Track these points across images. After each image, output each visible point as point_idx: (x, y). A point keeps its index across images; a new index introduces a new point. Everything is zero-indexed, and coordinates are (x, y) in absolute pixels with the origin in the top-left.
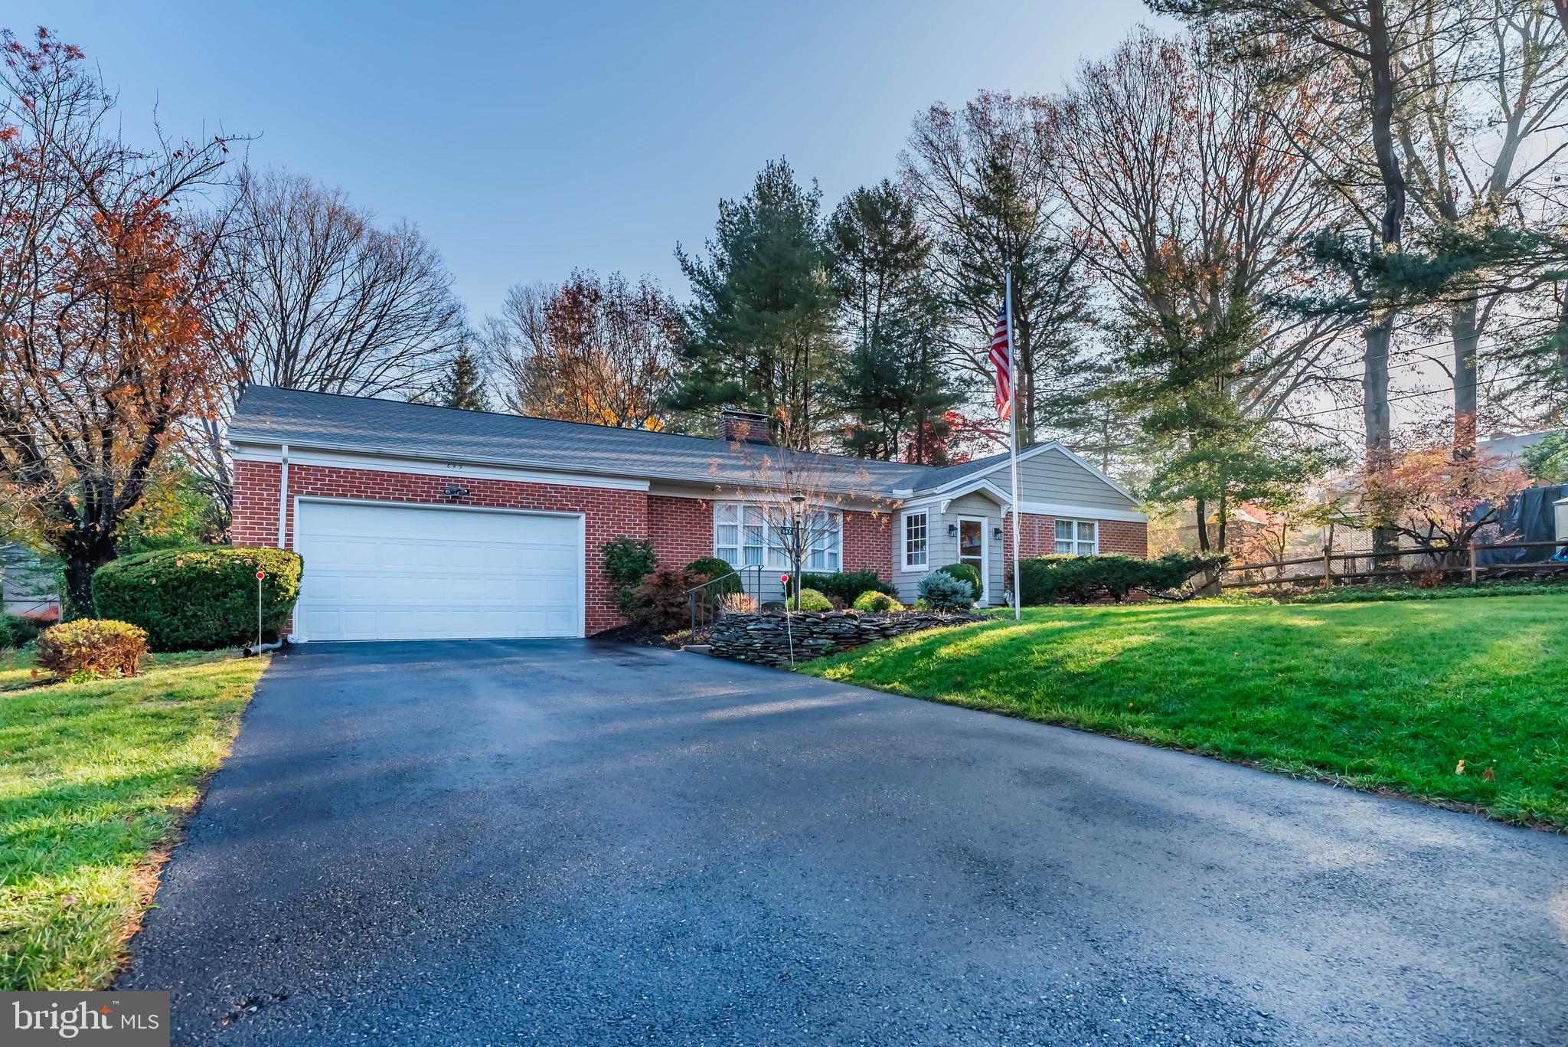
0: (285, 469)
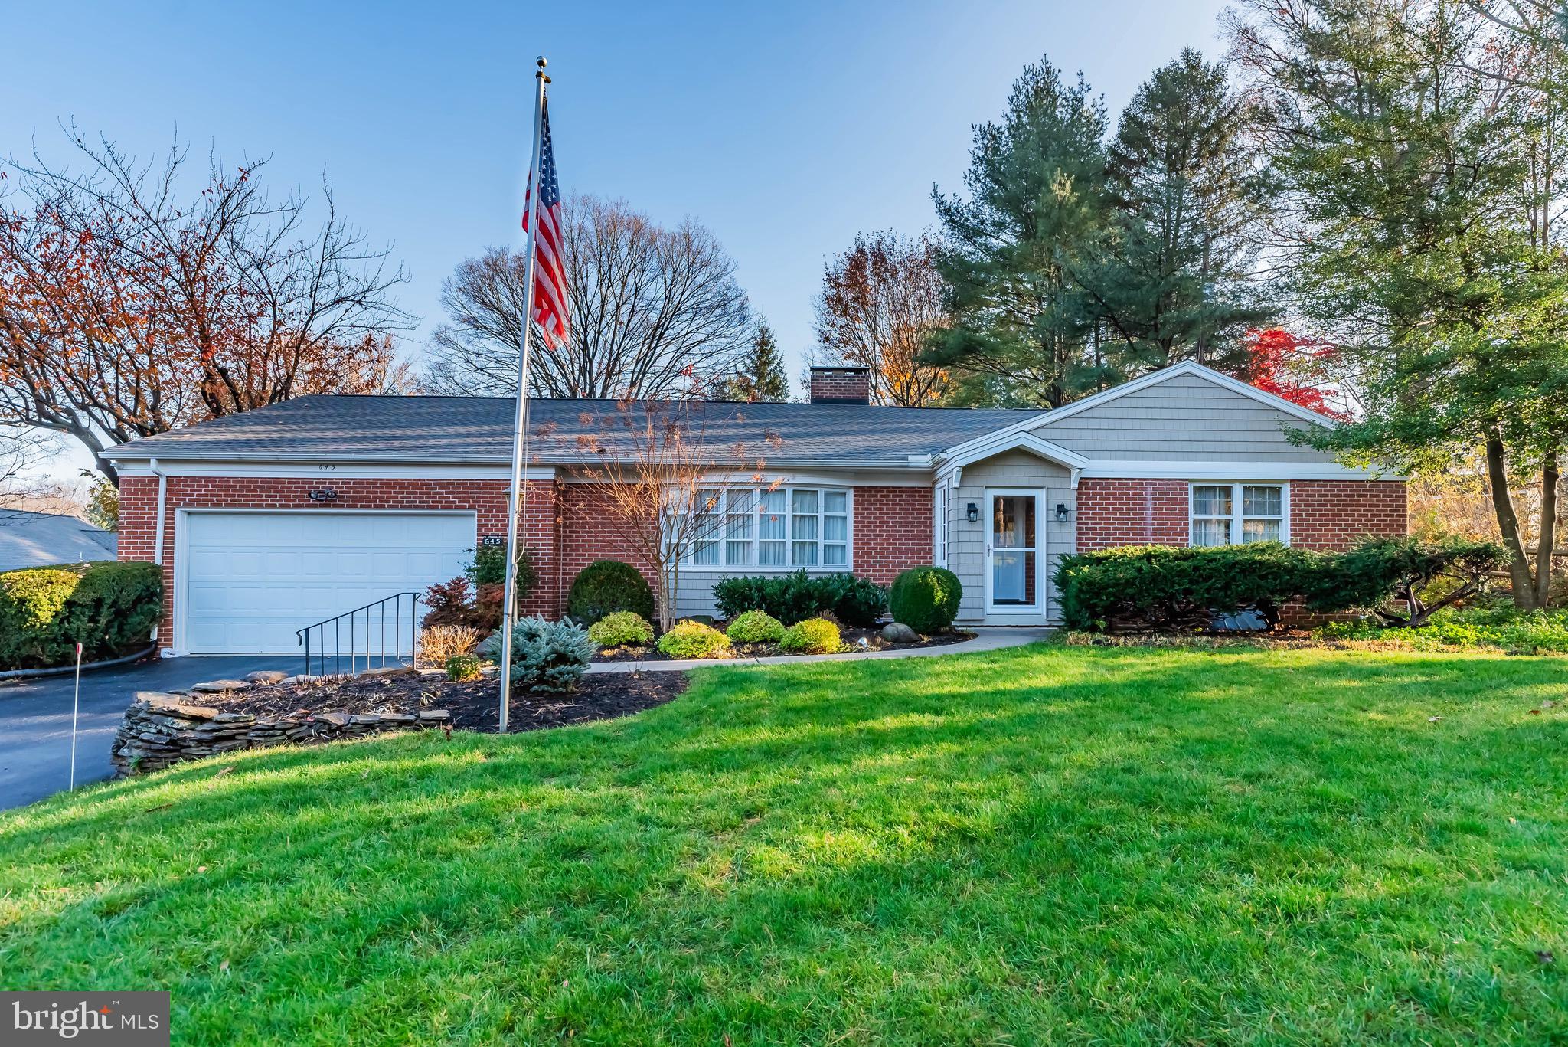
0: (163, 483)
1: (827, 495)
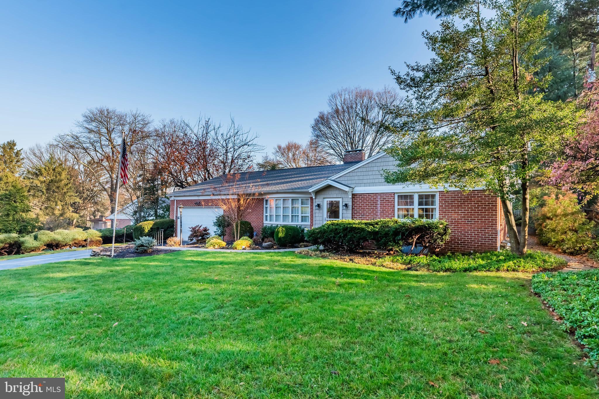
0: (175, 201)
1: (302, 200)
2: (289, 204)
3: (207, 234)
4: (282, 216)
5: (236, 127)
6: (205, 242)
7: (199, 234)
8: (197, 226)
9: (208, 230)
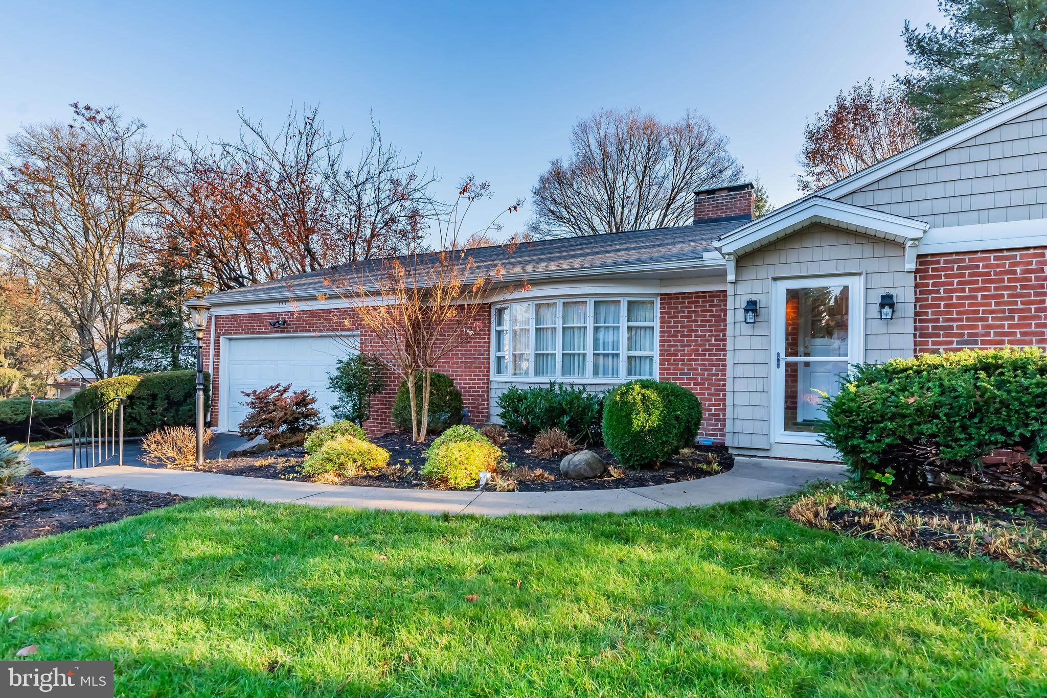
0: (213, 318)
1: (629, 303)
2: (586, 317)
3: (307, 416)
4: (559, 358)
5: (384, 149)
6: (300, 443)
7: (278, 414)
8: (273, 389)
9: (313, 401)
